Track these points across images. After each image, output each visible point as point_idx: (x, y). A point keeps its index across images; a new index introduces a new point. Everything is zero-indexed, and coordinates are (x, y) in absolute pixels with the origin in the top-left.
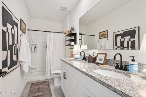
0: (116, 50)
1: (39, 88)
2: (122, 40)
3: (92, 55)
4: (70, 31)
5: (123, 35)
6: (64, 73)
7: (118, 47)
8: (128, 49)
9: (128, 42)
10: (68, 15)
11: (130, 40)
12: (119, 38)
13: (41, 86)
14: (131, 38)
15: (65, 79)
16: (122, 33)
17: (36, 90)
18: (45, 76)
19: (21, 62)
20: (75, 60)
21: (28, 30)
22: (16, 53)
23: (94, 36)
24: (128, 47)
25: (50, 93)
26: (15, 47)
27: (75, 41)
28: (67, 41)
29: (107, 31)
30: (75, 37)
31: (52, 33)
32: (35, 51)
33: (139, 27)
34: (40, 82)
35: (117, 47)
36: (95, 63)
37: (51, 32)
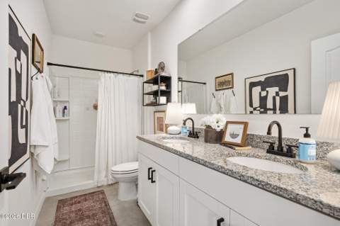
0: (251, 115)
1: (80, 210)
2: (264, 94)
3: (214, 126)
4: (156, 71)
5: (265, 84)
6: (149, 169)
7: (255, 109)
8: (275, 113)
9: (274, 98)
10: (149, 35)
11: (277, 94)
12: (257, 90)
13: (86, 205)
14: (280, 90)
15: (152, 182)
16: (262, 79)
17: (73, 215)
18: (93, 179)
19: (35, 146)
20: (172, 138)
21: (49, 64)
22: (24, 124)
23: (205, 84)
24: (274, 109)
25: (112, 219)
26: (22, 107)
27: (167, 94)
28: (147, 94)
29: (232, 74)
30: (169, 86)
31: (112, 74)
32: (66, 118)
33: (294, 69)
34: (81, 196)
35: (252, 109)
36: (221, 144)
37: (108, 72)
